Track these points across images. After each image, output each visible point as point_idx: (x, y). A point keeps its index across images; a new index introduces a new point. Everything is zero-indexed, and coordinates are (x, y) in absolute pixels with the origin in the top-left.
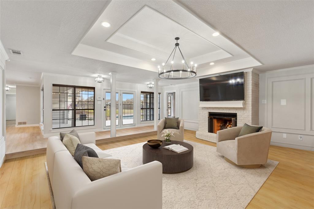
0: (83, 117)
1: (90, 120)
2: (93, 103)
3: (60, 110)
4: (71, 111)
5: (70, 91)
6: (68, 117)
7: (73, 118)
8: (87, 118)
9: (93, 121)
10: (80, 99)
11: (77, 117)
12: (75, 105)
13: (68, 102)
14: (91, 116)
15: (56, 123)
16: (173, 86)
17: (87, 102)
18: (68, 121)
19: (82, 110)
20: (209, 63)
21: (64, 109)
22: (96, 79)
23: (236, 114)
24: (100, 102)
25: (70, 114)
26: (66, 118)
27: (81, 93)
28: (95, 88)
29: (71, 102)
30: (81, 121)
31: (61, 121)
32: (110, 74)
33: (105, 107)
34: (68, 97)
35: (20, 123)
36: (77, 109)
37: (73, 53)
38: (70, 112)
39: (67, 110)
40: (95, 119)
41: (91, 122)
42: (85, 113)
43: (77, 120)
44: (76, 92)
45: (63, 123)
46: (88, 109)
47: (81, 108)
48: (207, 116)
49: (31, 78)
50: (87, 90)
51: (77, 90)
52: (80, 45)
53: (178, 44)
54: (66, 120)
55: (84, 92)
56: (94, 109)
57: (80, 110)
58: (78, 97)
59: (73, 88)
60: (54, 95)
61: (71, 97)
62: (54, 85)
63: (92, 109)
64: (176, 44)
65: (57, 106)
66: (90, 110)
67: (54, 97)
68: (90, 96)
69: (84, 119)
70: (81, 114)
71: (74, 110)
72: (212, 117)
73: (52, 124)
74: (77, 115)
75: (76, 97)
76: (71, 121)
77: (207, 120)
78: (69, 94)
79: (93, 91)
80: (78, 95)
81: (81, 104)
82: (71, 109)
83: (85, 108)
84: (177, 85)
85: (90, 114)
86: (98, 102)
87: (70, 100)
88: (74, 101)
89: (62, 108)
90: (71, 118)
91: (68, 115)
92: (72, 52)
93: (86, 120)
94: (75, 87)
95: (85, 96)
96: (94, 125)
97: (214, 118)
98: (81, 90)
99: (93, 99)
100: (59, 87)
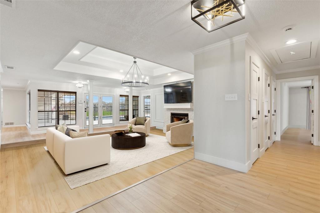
0: (66, 117)
1: (72, 119)
2: (75, 105)
3: (45, 111)
4: (55, 112)
5: (54, 95)
6: (52, 117)
7: (57, 118)
8: (69, 118)
9: (75, 120)
10: (63, 102)
11: (60, 117)
12: (58, 107)
13: (52, 105)
14: (73, 116)
15: (41, 123)
16: (148, 90)
17: (69, 105)
18: (52, 120)
19: (65, 111)
20: (167, 74)
21: (48, 110)
22: (77, 85)
23: (188, 114)
24: (81, 104)
25: (54, 115)
26: (50, 118)
27: (64, 97)
28: (76, 92)
29: (55, 105)
30: (64, 120)
31: (46, 121)
32: (88, 81)
33: (86, 109)
34: (52, 100)
35: (7, 124)
36: (60, 110)
37: (56, 68)
38: (54, 114)
39: (51, 111)
40: (77, 119)
41: (73, 122)
42: (67, 113)
43: (60, 120)
44: (59, 96)
45: (48, 122)
46: (70, 111)
47: (64, 110)
48: (170, 115)
49: (18, 83)
50: (69, 94)
51: (60, 95)
52: (61, 62)
53: (136, 62)
54: (50, 120)
55: (66, 96)
56: (76, 111)
57: (63, 111)
58: (61, 101)
59: (57, 93)
60: (39, 98)
61: (55, 100)
62: (39, 90)
63: (74, 111)
64: (134, 62)
65: (42, 108)
66: (72, 112)
67: (39, 101)
68: (72, 99)
69: (66, 119)
70: (64, 115)
71: (58, 111)
72: (173, 116)
73: (38, 123)
74: (60, 116)
75: (59, 101)
76: (55, 121)
77: (170, 119)
78: (52, 98)
79: (75, 95)
80: (61, 99)
81: (64, 106)
82: (55, 110)
83: (68, 110)
84: (151, 90)
85: (72, 115)
86: (80, 104)
87: (54, 103)
88: (58, 104)
89: (47, 109)
90: (55, 118)
91: (52, 115)
92: (54, 67)
93: (68, 120)
94: (58, 92)
95: (67, 99)
96: (76, 124)
97: (175, 117)
98: (63, 94)
99: (75, 102)
100: (44, 92)
